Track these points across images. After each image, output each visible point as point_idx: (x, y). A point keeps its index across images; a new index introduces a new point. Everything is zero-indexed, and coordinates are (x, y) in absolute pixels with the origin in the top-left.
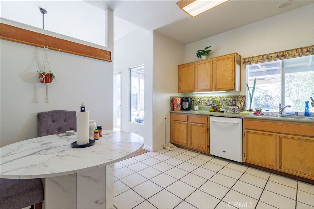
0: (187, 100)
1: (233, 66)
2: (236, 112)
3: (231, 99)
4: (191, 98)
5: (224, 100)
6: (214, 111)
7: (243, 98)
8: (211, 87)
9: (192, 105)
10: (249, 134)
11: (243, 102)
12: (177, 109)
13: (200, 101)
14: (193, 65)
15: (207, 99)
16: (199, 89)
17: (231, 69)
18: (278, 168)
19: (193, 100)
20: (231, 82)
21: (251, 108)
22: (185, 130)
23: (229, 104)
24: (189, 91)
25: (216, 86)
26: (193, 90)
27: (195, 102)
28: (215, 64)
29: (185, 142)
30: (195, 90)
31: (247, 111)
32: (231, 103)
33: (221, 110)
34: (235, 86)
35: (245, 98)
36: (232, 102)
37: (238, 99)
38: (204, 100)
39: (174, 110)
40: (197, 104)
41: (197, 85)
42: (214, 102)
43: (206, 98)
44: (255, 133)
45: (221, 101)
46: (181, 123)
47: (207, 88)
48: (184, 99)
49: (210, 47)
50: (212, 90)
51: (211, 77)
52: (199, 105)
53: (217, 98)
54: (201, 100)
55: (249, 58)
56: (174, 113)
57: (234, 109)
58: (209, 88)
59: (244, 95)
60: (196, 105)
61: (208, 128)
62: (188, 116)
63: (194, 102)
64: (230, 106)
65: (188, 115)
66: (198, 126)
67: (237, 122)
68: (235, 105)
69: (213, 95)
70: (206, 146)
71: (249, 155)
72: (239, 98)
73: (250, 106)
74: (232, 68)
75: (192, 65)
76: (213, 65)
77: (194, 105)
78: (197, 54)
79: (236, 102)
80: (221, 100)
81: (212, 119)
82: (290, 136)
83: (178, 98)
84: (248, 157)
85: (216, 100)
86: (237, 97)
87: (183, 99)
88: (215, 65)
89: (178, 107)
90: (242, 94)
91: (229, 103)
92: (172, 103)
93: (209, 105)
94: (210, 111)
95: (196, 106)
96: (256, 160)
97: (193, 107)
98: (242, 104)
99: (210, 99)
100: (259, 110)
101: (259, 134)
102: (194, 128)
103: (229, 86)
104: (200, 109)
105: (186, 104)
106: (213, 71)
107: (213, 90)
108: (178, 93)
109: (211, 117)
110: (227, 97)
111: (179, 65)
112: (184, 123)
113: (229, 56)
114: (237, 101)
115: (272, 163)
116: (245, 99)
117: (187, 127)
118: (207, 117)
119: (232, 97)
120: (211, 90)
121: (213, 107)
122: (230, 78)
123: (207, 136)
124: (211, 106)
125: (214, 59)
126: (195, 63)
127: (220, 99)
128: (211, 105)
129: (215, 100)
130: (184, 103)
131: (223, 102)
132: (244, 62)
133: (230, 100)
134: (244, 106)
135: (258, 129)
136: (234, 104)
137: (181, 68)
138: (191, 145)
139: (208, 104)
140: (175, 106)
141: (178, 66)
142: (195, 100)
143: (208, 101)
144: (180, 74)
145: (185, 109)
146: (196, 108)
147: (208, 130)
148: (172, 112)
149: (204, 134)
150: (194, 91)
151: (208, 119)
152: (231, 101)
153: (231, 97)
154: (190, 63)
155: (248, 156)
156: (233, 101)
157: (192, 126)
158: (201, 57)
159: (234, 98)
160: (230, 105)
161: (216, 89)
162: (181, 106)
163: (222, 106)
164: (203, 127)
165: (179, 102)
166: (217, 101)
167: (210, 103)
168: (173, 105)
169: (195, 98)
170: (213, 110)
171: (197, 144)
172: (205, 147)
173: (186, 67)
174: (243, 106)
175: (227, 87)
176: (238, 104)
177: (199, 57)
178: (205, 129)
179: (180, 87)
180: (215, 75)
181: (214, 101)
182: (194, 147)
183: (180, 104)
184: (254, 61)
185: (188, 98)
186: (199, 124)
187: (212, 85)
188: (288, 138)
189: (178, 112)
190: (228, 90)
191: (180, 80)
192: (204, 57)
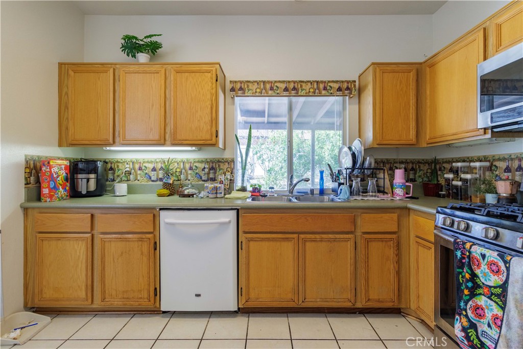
0: (91, 167)
1: (214, 91)
2: (219, 196)
3: (207, 166)
4: (105, 162)
5: (191, 168)
6: (169, 196)
7: (229, 163)
8: (163, 136)
9: (107, 180)
10: (252, 243)
11: (229, 173)
12: (51, 197)
13: (133, 171)
14: (112, 70)
15: (151, 166)
16: (128, 137)
17: (209, 96)
18: (300, 302)
19: (111, 169)
20: (209, 127)
21: (245, 185)
22: (83, 257)
23: (201, 178)
24: (98, 142)
25: (174, 134)
26: (111, 141)
27: (116, 174)
28: (172, 78)
29: (83, 294)
30: (117, 140)
31: (238, 190)
32: (206, 175)
33: (186, 192)
34: (217, 137)
35: (233, 164)
36: (208, 174)
37: (219, 166)
38: (143, 168)
39: (39, 199)
40: (124, 178)
41: (124, 127)
42: (167, 173)
43: (148, 162)
44: (263, 240)
45: (183, 171)
46: (69, 239)
47: (151, 137)
48: (81, 166)
49: (160, 35)
50: (163, 144)
51: (163, 109)
52: (128, 181)
53: (176, 164)
54: (134, 168)
55: (241, 82)
56: (38, 208)
57: (216, 189)
58: (157, 137)
59: (232, 157)
60: (121, 181)
61: (155, 243)
62: (92, 216)
63: (114, 173)
64: (204, 181)
65: (94, 211)
66: (127, 240)
67: (227, 220)
68: (213, 180)
69: (165, 156)
70: (149, 292)
71: (251, 290)
72: (221, 165)
73: (243, 180)
74: (212, 94)
75: (106, 72)
76: (168, 81)
77: (113, 180)
78: (123, 46)
79: (215, 173)
80: (184, 168)
81: (166, 218)
82: (318, 236)
83: (59, 162)
84: (248, 295)
85: (174, 167)
86: (219, 161)
87: (77, 165)
88: (172, 82)
89: (56, 188)
90: (227, 155)
91: (202, 174)
92: (32, 178)
93: (155, 179)
94: (160, 195)
95: (119, 182)
96: (264, 298)
97: (110, 186)
98: (228, 176)
99: (159, 166)
100: (256, 188)
101: (268, 240)
102: (114, 248)
103: (205, 135)
104: (130, 190)
105: (88, 180)
106: (167, 96)
107: (168, 142)
108: (60, 145)
109: (162, 213)
110: (198, 162)
111: (65, 64)
112: (77, 239)
113: (205, 68)
114: (218, 170)
115: (290, 296)
116: (232, 167)
117: (90, 250)
118: (153, 213)
119: (208, 162)
120: (161, 142)
121: (166, 186)
122: (207, 118)
123: (152, 264)
124: (161, 183)
125: (169, 67)
126: (117, 66)
127: (182, 166)
128: (161, 180)
129: (171, 168)
130: (80, 176)
131: (190, 172)
132: (233, 90)
133: (205, 168)
134: (232, 181)
135: (268, 230)
136: (211, 176)
137: (71, 73)
138: (103, 300)
139: (153, 179)
140: (44, 185)
141: (61, 65)
142: (118, 166)
143: (154, 169)
144: (65, 90)
145: (84, 192)
146: (121, 188)
147: (155, 249)
148: (33, 208)
149: (145, 259)
150: (114, 143)
151: (155, 219)
152: (207, 170)
153: (206, 161)
154: (102, 64)
155: (248, 293)
156: (210, 169)
157: (107, 244)
158: (134, 56)
159: (213, 163)
160: (203, 179)
161: (174, 140)
162: (68, 184)
163: (187, 181)
164: (140, 243)
165: (63, 174)
166: (174, 170)
167: (158, 175)
168: (38, 181)
169: (118, 162)
170: (166, 191)
171: (124, 292)
172: (146, 296)
173: (88, 72)
174: (230, 180)
175: (199, 138)
176: (221, 178)
177: (128, 55)
178: (145, 247)
179: (67, 128)
180: (172, 107)
181: (168, 170)
182: (112, 304)
183: (66, 179)
184: (250, 89)
185: (94, 162)
186: (130, 236)
187: (165, 130)
188: (314, 241)
189: (57, 203)
190: (200, 145)
191: (67, 107)
192: (143, 57)
